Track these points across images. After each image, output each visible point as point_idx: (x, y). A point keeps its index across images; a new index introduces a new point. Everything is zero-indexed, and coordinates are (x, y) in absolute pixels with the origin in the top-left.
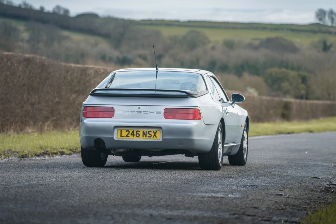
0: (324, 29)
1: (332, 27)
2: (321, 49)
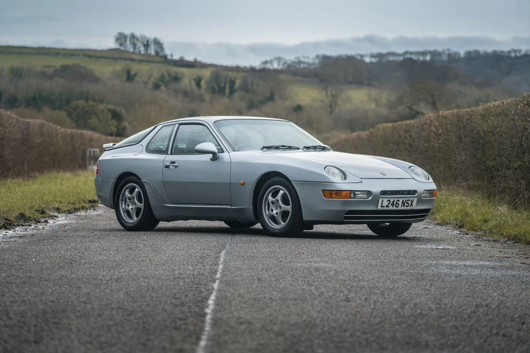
0: (126, 55)
1: (134, 53)
2: (124, 79)
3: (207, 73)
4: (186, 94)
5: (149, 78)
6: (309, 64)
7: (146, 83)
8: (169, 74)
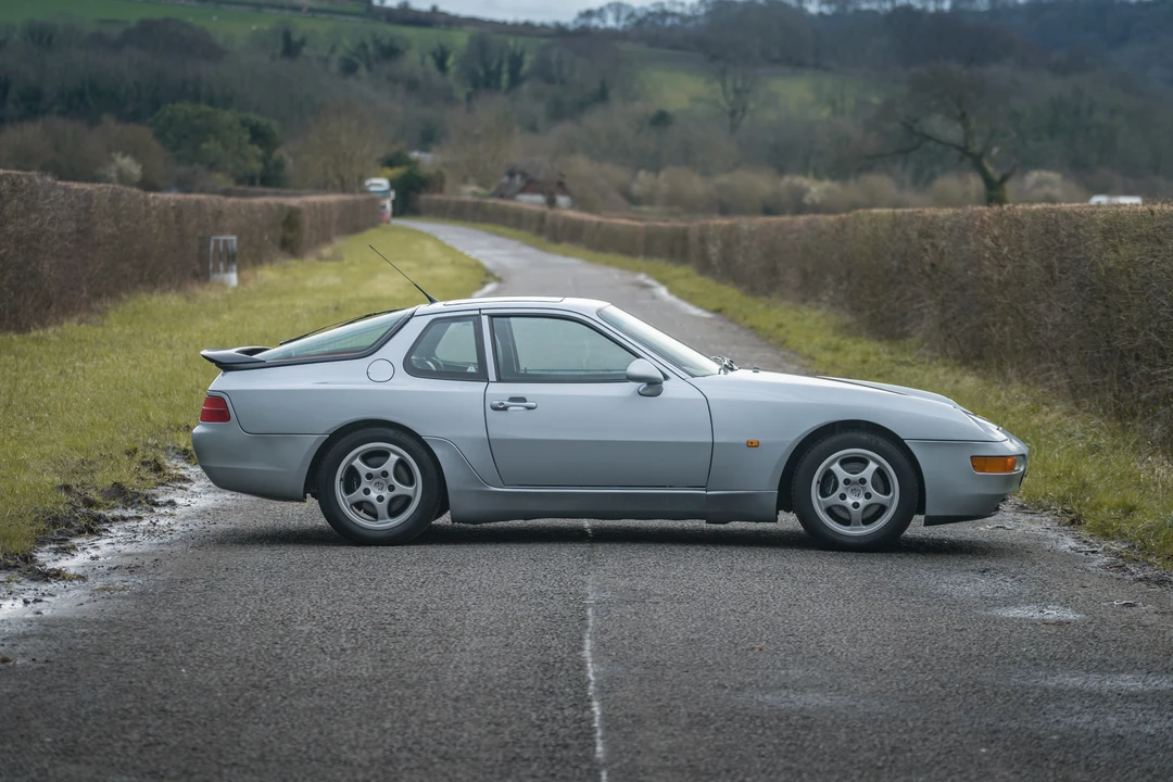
2: (279, 51)
3: (461, 39)
4: (412, 85)
5: (333, 50)
6: (684, 18)
7: (326, 61)
8: (377, 42)
